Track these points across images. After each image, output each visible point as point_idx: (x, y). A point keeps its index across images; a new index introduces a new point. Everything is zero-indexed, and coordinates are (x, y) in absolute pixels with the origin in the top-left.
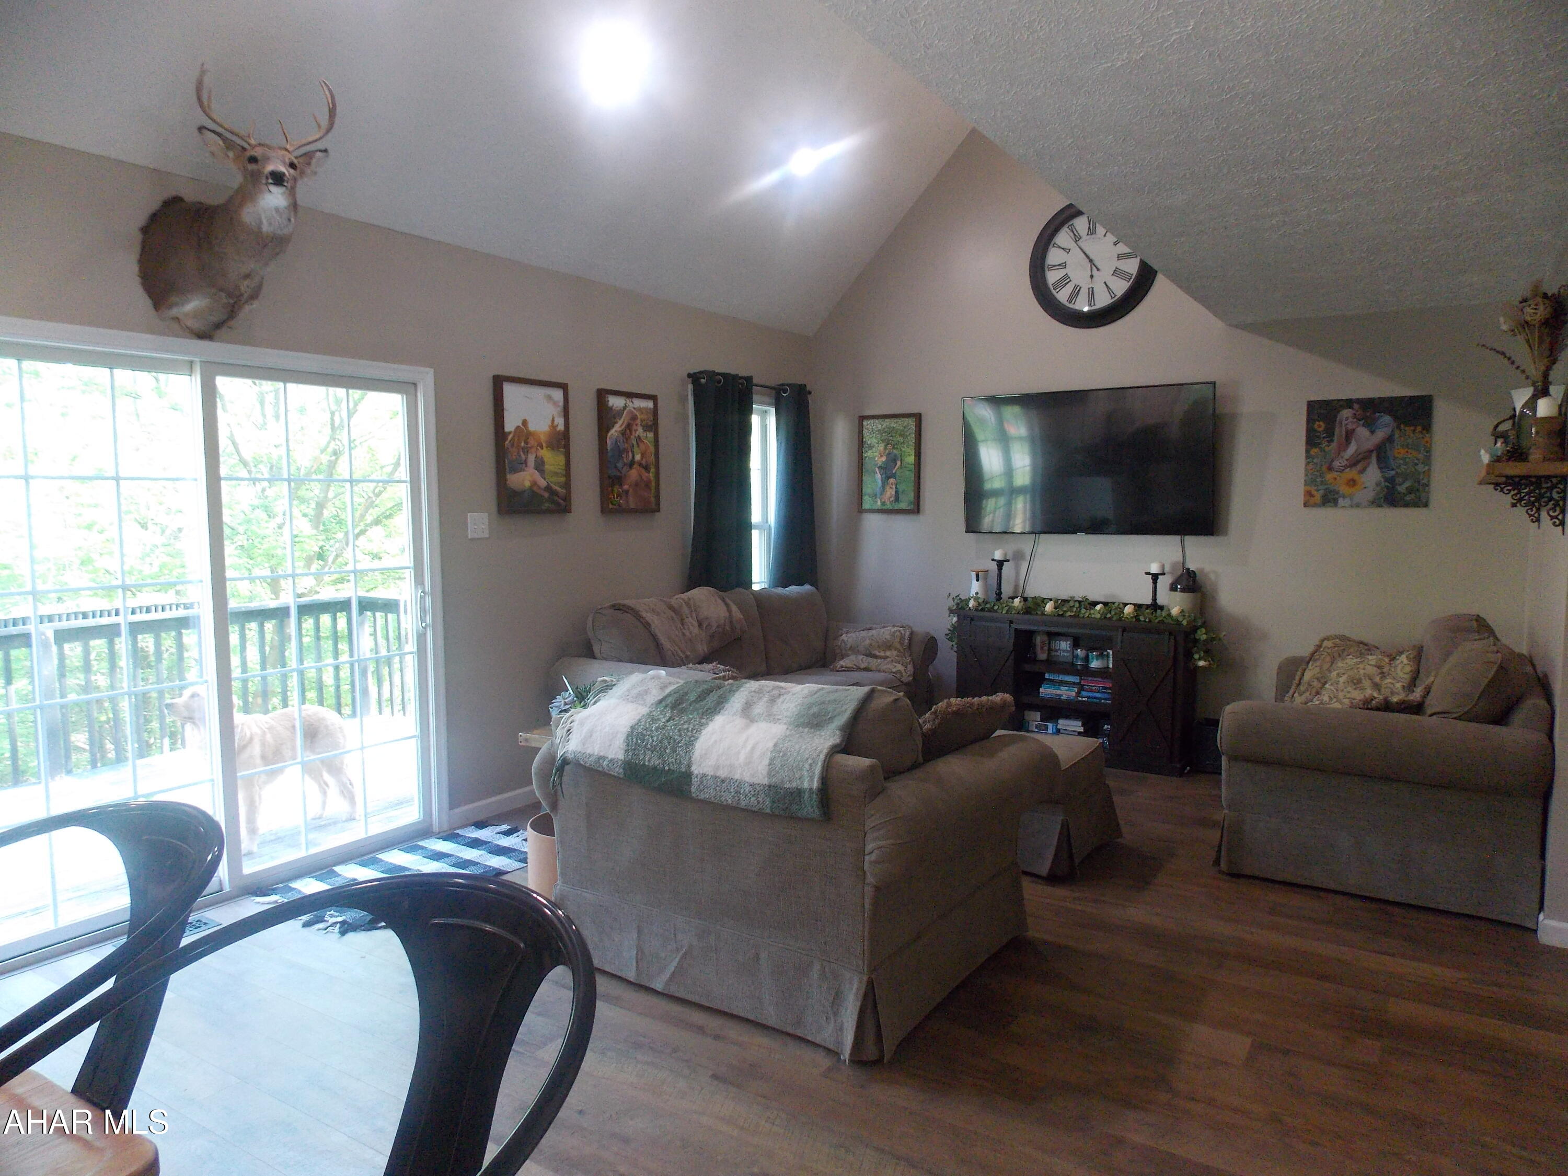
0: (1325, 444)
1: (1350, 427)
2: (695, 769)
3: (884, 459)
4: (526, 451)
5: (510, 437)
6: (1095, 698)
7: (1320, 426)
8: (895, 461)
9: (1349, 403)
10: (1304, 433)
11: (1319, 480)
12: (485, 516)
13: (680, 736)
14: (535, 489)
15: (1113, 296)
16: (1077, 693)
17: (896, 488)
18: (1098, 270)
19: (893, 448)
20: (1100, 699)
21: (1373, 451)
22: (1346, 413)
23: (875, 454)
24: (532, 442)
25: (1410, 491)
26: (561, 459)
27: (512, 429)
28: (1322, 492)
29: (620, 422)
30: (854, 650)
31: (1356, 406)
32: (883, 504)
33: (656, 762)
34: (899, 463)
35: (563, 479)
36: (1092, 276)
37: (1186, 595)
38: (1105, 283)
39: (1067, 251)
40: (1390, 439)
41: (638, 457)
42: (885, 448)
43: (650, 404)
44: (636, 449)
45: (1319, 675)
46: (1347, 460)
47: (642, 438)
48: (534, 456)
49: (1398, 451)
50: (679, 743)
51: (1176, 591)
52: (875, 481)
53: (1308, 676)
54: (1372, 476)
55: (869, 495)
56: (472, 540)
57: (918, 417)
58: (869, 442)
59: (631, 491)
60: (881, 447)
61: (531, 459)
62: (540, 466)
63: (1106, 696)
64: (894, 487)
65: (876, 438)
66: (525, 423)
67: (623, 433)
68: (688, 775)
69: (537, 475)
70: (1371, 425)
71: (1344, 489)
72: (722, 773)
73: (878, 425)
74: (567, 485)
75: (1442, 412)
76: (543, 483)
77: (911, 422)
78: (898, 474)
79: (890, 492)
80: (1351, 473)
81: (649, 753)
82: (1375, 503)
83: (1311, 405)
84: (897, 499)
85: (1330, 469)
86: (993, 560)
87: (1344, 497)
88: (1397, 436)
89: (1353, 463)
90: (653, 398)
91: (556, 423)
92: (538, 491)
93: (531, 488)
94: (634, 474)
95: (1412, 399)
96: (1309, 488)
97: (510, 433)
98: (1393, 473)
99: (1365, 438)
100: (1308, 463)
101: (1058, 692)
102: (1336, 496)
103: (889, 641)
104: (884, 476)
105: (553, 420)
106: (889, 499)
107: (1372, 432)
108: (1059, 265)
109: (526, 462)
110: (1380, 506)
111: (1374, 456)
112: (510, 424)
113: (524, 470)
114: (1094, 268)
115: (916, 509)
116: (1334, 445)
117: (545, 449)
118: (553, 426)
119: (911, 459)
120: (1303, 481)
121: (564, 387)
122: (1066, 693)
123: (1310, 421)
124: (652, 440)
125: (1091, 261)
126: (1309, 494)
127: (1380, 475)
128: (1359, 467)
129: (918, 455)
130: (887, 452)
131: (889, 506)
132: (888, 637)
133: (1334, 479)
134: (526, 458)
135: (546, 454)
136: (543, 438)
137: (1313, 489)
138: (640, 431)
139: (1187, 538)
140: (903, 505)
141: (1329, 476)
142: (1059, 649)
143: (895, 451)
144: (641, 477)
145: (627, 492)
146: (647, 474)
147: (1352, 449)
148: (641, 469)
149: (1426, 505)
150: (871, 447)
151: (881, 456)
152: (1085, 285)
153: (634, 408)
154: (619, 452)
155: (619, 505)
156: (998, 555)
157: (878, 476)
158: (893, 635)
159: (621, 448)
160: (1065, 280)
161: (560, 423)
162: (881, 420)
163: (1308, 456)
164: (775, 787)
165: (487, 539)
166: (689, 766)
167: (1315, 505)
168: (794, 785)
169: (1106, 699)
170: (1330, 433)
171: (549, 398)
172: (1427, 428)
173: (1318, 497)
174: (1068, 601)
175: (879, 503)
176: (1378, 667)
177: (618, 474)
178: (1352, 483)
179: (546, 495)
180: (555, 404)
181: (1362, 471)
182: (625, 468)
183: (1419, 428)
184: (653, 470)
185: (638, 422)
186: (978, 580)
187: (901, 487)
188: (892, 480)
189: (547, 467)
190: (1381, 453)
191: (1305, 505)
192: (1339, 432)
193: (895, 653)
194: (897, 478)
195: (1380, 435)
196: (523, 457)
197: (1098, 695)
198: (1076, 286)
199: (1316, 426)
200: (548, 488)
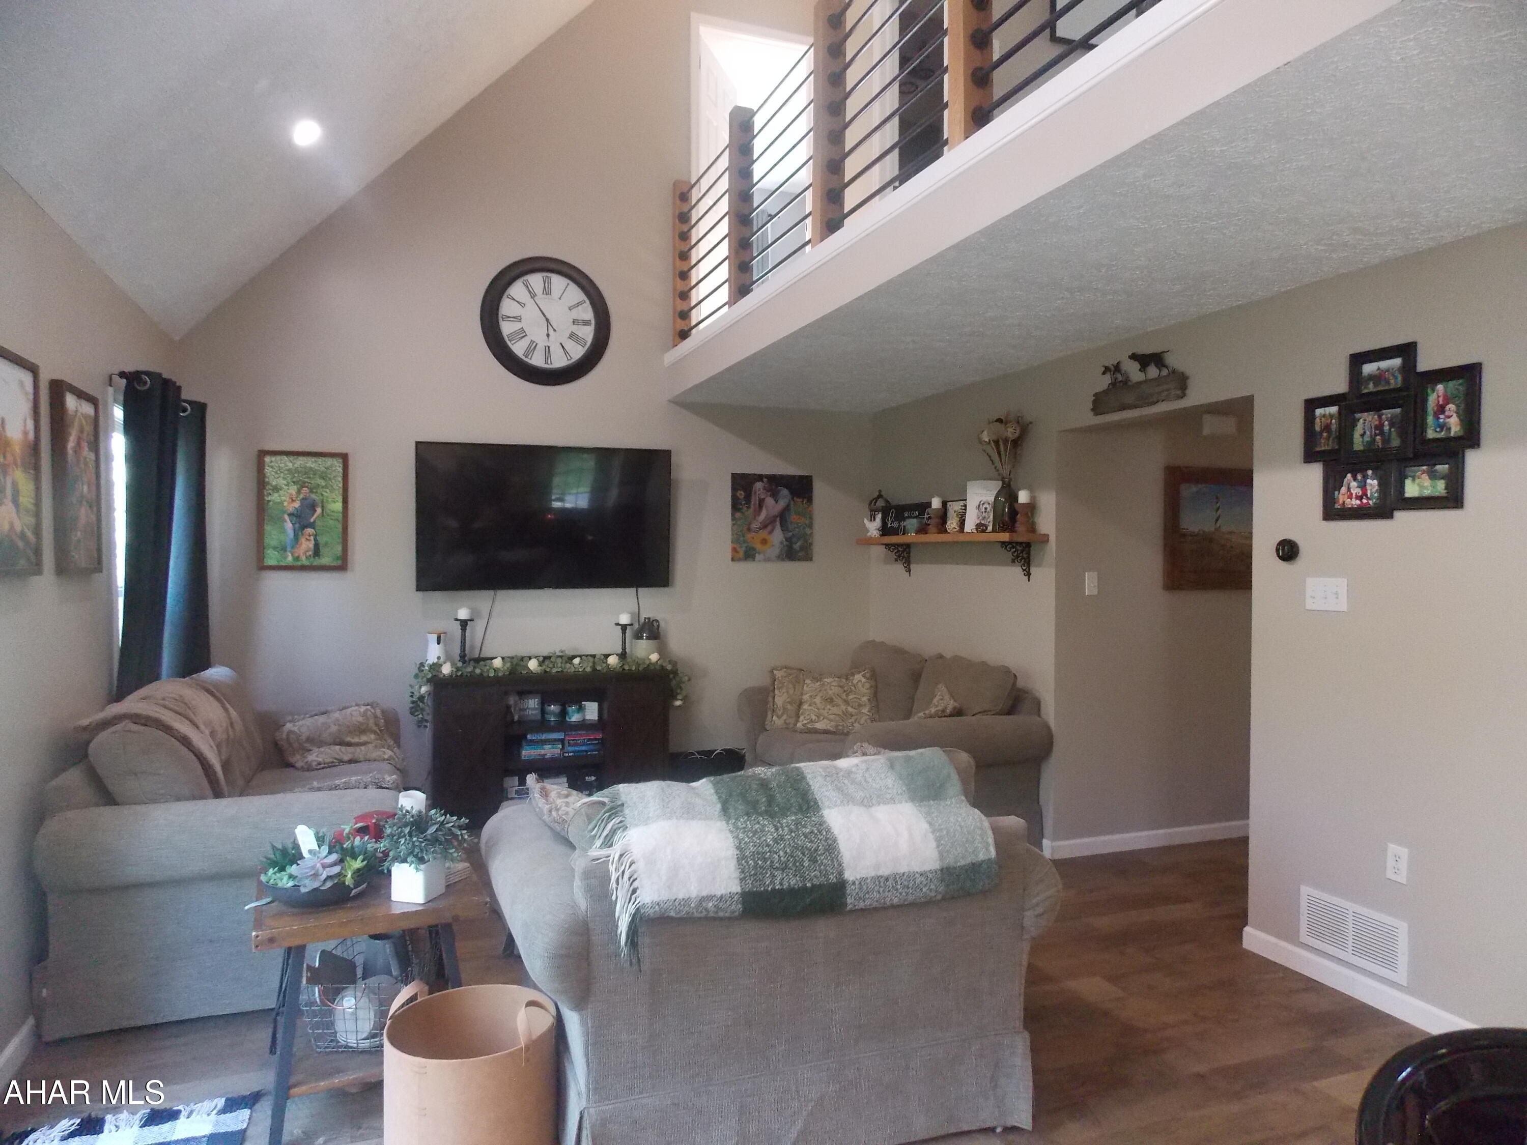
0: (745, 509)
1: (762, 497)
2: (849, 875)
3: (297, 504)
4: (5, 471)
6: (582, 751)
7: (741, 494)
8: (313, 507)
9: (760, 477)
10: (730, 499)
11: (742, 539)
13: (811, 842)
14: (12, 535)
15: (569, 358)
16: (561, 749)
17: (315, 540)
18: (555, 330)
19: (311, 491)
20: (587, 751)
21: (777, 516)
22: (759, 485)
23: (283, 498)
24: (9, 457)
25: (802, 548)
26: (32, 488)
28: (744, 549)
29: (73, 434)
30: (315, 741)
31: (765, 480)
32: (297, 558)
33: (793, 882)
34: (319, 510)
36: (548, 335)
37: (651, 641)
38: (561, 344)
39: (522, 305)
40: (787, 508)
41: (85, 489)
42: (299, 492)
44: (84, 477)
45: (789, 700)
46: (760, 523)
47: (87, 460)
48: (11, 480)
49: (793, 517)
50: (816, 850)
51: (643, 639)
52: (284, 531)
53: (779, 701)
54: (777, 536)
55: (275, 548)
57: (344, 458)
58: (274, 483)
59: (82, 540)
60: (293, 490)
61: (9, 484)
62: (16, 497)
63: (591, 747)
64: (312, 538)
65: (284, 479)
66: (3, 423)
67: (75, 451)
68: (841, 886)
69: (13, 512)
70: (775, 495)
71: (758, 546)
72: (885, 871)
73: (287, 463)
75: (819, 489)
76: (18, 526)
77: (337, 465)
78: (319, 523)
79: (307, 545)
80: (763, 534)
81: (778, 873)
82: (780, 558)
83: (735, 476)
84: (317, 552)
85: (749, 530)
86: (457, 620)
87: (759, 553)
88: (792, 506)
89: (764, 526)
90: (95, 402)
91: (27, 427)
92: (15, 539)
93: (9, 534)
94: (83, 514)
95: (801, 477)
96: (735, 546)
98: (790, 534)
99: (772, 506)
100: (734, 525)
101: (543, 752)
102: (754, 552)
103: (362, 724)
104: (297, 526)
105: (25, 424)
106: (305, 553)
107: (776, 502)
108: (514, 317)
109: (4, 489)
110: (783, 560)
111: (778, 519)
113: (3, 503)
114: (550, 327)
115: (342, 565)
116: (751, 510)
117: (19, 468)
119: (338, 506)
120: (730, 541)
121: (35, 370)
122: (550, 751)
123: (734, 489)
125: (547, 320)
126: (734, 550)
127: (782, 535)
128: (769, 528)
129: (345, 501)
130: (301, 496)
131: (304, 561)
132: (361, 719)
133: (754, 539)
134: (5, 483)
135: (20, 477)
136: (18, 452)
137: (737, 546)
138: (86, 450)
139: (640, 590)
140: (325, 560)
141: (749, 536)
142: (527, 708)
143: (313, 496)
144: (88, 519)
145: (79, 542)
147: (763, 516)
148: (88, 507)
149: (811, 559)
150: (277, 489)
151: (293, 501)
152: (542, 342)
153: (82, 415)
156: (463, 614)
157: (289, 526)
158: (364, 714)
160: (522, 334)
161: (30, 428)
162: (292, 458)
163: (734, 518)
164: (948, 869)
166: (841, 873)
167: (740, 560)
168: (969, 860)
169: (593, 751)
170: (748, 498)
171: (22, 386)
172: (810, 500)
173: (741, 554)
174: (550, 657)
175: (290, 558)
176: (841, 687)
178: (764, 542)
179: (21, 546)
180: (27, 396)
181: (771, 532)
182: (78, 504)
183: (805, 501)
184: (95, 509)
185: (85, 435)
186: (439, 643)
187: (322, 540)
188: (310, 530)
189: (21, 499)
190: (782, 517)
191: (733, 560)
192: (754, 500)
193: (373, 736)
194: (317, 528)
195: (782, 503)
197: (583, 748)
198: (532, 342)
199: (738, 495)
200: (23, 534)
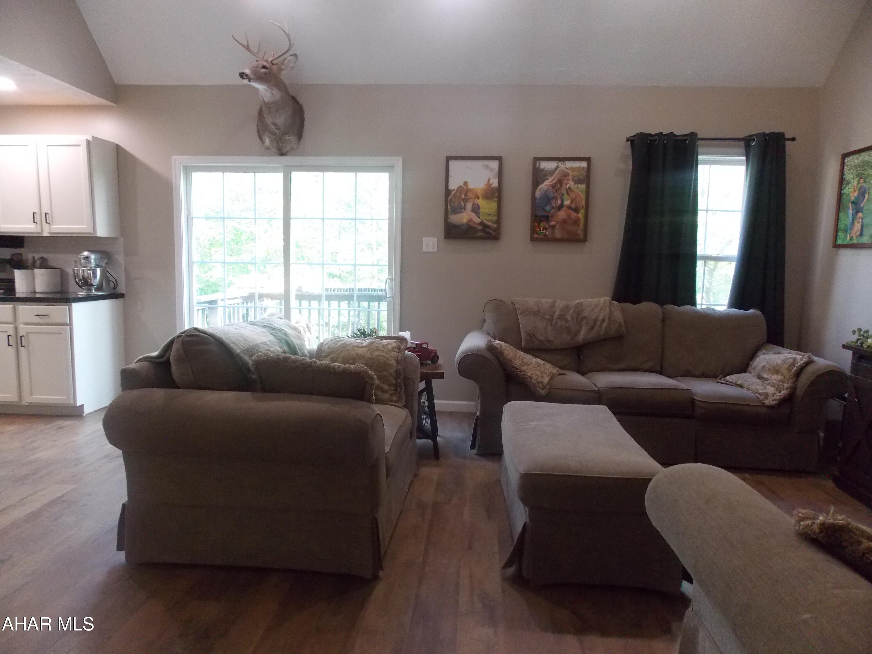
3: (856, 194)
4: (466, 201)
5: (453, 193)
8: (864, 195)
12: (435, 239)
14: (471, 223)
17: (862, 222)
19: (864, 182)
23: (851, 189)
24: (470, 195)
26: (495, 205)
27: (456, 188)
29: (551, 179)
32: (851, 238)
35: (495, 218)
41: (567, 202)
42: (858, 183)
43: (584, 164)
44: (566, 197)
47: (573, 189)
48: (472, 204)
52: (848, 217)
55: (842, 231)
56: (424, 252)
59: (558, 226)
60: (855, 182)
61: (469, 206)
62: (476, 210)
64: (860, 221)
66: (466, 183)
67: (553, 186)
69: (474, 216)
73: (855, 160)
74: (498, 222)
76: (477, 220)
78: (865, 207)
79: (857, 226)
84: (860, 234)
90: (588, 160)
91: (491, 182)
92: (474, 225)
93: (467, 224)
94: (562, 214)
97: (453, 190)
104: (853, 211)
105: (489, 180)
106: (856, 233)
109: (465, 208)
112: (453, 185)
113: (463, 212)
117: (481, 199)
118: (489, 184)
121: (500, 159)
124: (584, 190)
130: (859, 186)
131: (855, 241)
134: (465, 205)
135: (481, 202)
136: (480, 193)
138: (571, 184)
143: (865, 185)
144: (570, 217)
145: (553, 227)
146: (575, 215)
148: (570, 211)
151: (855, 191)
153: (567, 168)
154: (547, 199)
155: (544, 235)
159: (550, 197)
161: (495, 183)
165: (436, 252)
171: (487, 166)
175: (848, 238)
177: (547, 214)
179: (480, 228)
180: (491, 170)
182: (553, 210)
184: (582, 211)
185: (570, 177)
188: (860, 214)
189: (481, 210)
194: (864, 211)
196: (463, 204)
200: (482, 223)
